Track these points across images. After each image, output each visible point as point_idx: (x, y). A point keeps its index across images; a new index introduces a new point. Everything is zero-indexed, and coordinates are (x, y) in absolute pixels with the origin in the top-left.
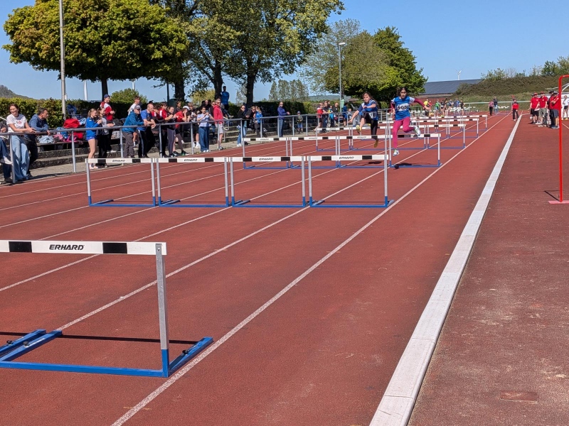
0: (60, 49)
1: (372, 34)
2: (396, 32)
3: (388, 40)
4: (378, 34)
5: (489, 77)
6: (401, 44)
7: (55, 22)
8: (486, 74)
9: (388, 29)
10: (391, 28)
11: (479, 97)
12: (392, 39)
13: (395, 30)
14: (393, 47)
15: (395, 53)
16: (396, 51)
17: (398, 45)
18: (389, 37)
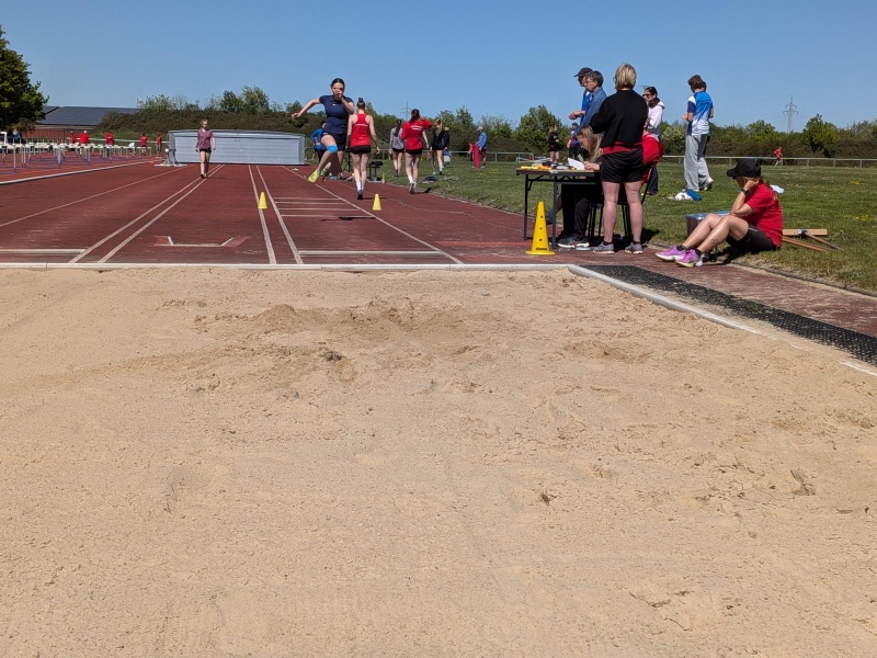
5: (148, 106)
8: (145, 101)
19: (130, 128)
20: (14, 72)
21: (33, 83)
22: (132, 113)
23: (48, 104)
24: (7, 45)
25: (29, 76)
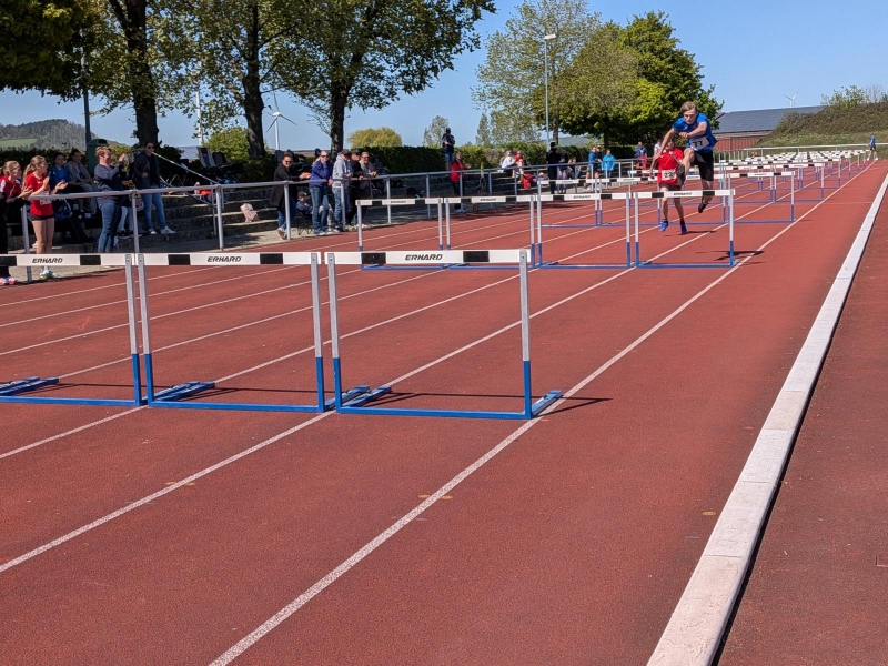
1: (624, 26)
2: (665, 21)
3: (652, 34)
4: (634, 25)
5: (835, 101)
6: (674, 41)
8: (831, 95)
9: (651, 16)
10: (657, 13)
11: (818, 137)
12: (659, 34)
13: (663, 18)
14: (658, 48)
15: (662, 59)
16: (664, 55)
17: (668, 45)
18: (653, 30)
19: (813, 130)
20: (684, 75)
21: (705, 87)
22: (815, 112)
23: (722, 111)
24: (677, 44)
25: (702, 81)
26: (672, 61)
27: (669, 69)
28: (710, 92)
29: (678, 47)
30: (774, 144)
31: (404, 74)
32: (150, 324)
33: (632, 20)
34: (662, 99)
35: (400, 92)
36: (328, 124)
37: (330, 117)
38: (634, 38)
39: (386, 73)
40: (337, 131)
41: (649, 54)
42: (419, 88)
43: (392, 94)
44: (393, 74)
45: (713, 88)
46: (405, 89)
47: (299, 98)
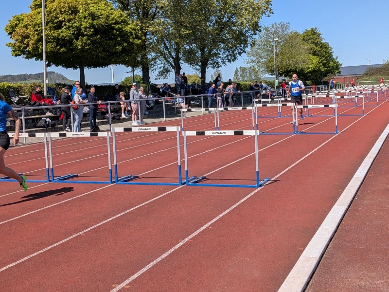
0: (42, 45)
1: (301, 33)
2: (318, 31)
3: (312, 36)
4: (305, 33)
5: (388, 62)
6: (322, 39)
7: (39, 24)
8: (387, 60)
9: (312, 29)
10: (314, 28)
12: (315, 36)
14: (315, 42)
15: (317, 46)
16: (318, 45)
17: (319, 40)
18: (313, 35)
19: (380, 74)
21: (334, 57)
22: (380, 67)
23: (342, 66)
25: (333, 54)
26: (321, 47)
27: (320, 50)
28: (336, 59)
29: (323, 41)
30: (363, 80)
31: (227, 56)
32: (116, 153)
33: (304, 31)
34: (319, 62)
35: (227, 62)
36: (200, 75)
37: (201, 72)
38: (305, 38)
39: (221, 56)
40: (203, 77)
41: (312, 44)
42: (234, 61)
43: (224, 63)
44: (224, 56)
45: (338, 57)
46: (229, 61)
47: (189, 66)
